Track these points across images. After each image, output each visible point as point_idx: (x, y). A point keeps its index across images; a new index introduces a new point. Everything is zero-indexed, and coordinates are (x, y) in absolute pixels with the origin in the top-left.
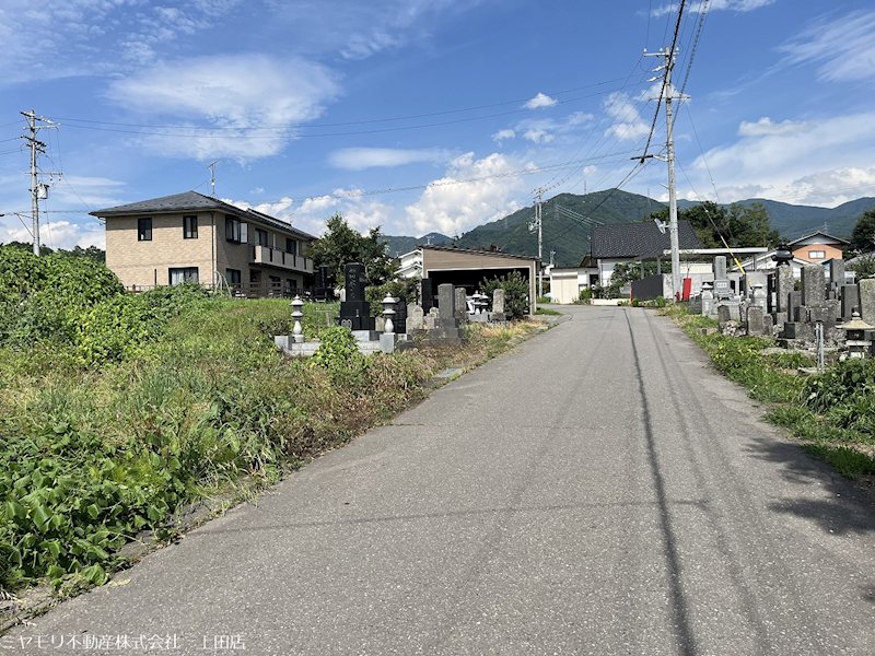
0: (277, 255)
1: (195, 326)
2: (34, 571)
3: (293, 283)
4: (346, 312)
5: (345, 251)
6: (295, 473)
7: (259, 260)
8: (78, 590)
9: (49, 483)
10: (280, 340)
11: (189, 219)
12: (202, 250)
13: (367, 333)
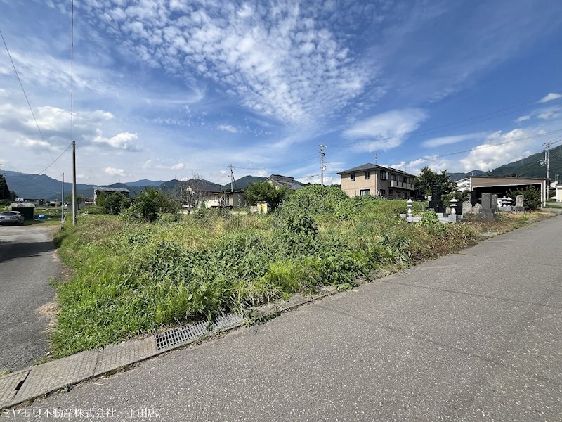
0: (400, 183)
1: (370, 209)
2: (331, 281)
3: (406, 194)
4: (431, 205)
5: (429, 181)
6: (414, 267)
7: (392, 186)
8: (343, 290)
9: (334, 255)
10: (403, 216)
11: (367, 172)
12: (371, 183)
13: (442, 214)
